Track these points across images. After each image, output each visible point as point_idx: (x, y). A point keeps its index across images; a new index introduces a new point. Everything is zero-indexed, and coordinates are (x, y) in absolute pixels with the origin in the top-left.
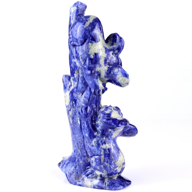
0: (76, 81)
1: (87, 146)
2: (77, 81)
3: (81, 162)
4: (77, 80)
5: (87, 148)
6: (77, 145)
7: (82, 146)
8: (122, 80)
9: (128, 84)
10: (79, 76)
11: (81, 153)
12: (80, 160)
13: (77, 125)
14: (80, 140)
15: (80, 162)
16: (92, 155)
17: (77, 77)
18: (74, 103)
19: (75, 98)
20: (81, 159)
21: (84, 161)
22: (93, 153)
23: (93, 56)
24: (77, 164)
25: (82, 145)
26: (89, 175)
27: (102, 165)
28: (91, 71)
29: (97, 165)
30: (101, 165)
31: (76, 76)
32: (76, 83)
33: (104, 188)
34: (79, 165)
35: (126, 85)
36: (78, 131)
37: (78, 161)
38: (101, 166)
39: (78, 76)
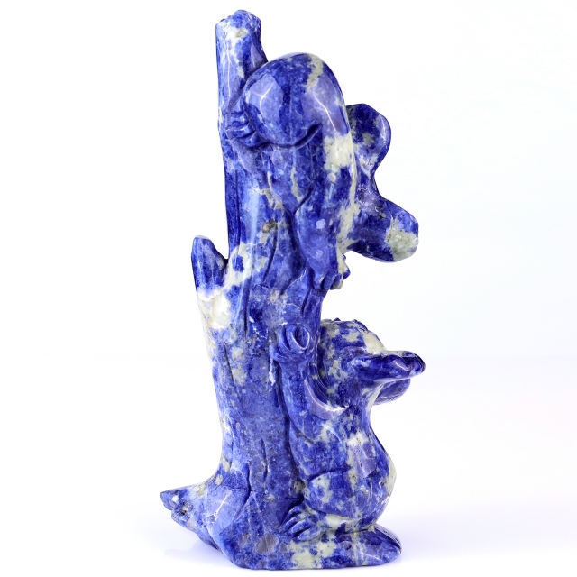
0: (264, 254)
1: (300, 447)
2: (269, 255)
3: (271, 497)
4: (268, 251)
5: (299, 453)
6: (259, 447)
7: (278, 450)
8: (401, 240)
9: (413, 251)
10: (275, 239)
11: (273, 469)
12: (266, 492)
13: (264, 388)
14: (272, 433)
15: (269, 498)
16: (318, 470)
17: (268, 241)
18: (252, 320)
19: (258, 304)
20: (273, 488)
21: (283, 493)
22: (320, 466)
23: (335, 177)
24: (258, 505)
25: (280, 445)
26: (301, 531)
27: (354, 497)
28: (328, 222)
29: (336, 497)
30: (352, 496)
31: (266, 239)
32: (265, 260)
33: (357, 563)
34: (265, 506)
35: (409, 253)
36: (267, 404)
37: (261, 495)
38: (350, 500)
39: (272, 239)
